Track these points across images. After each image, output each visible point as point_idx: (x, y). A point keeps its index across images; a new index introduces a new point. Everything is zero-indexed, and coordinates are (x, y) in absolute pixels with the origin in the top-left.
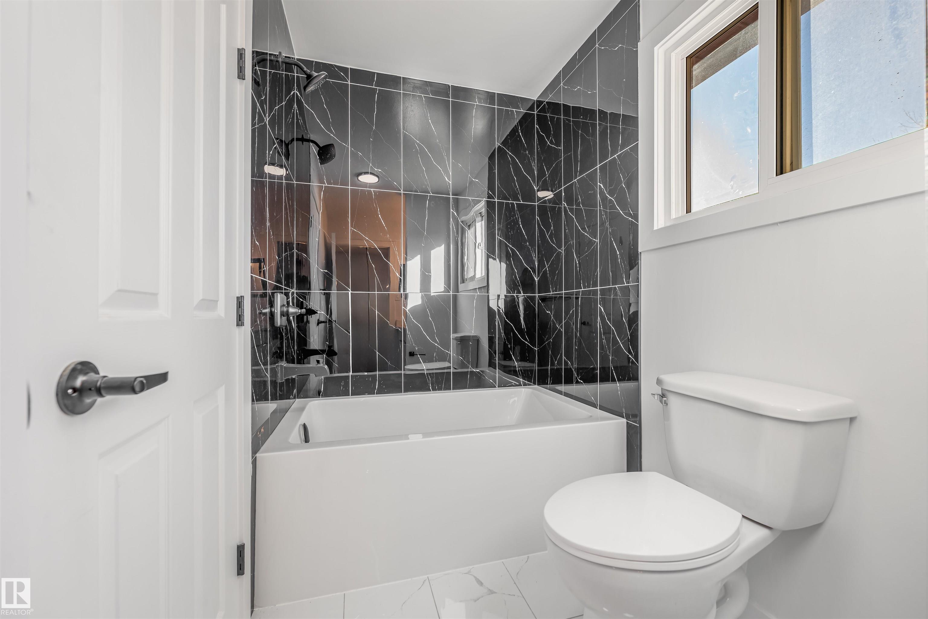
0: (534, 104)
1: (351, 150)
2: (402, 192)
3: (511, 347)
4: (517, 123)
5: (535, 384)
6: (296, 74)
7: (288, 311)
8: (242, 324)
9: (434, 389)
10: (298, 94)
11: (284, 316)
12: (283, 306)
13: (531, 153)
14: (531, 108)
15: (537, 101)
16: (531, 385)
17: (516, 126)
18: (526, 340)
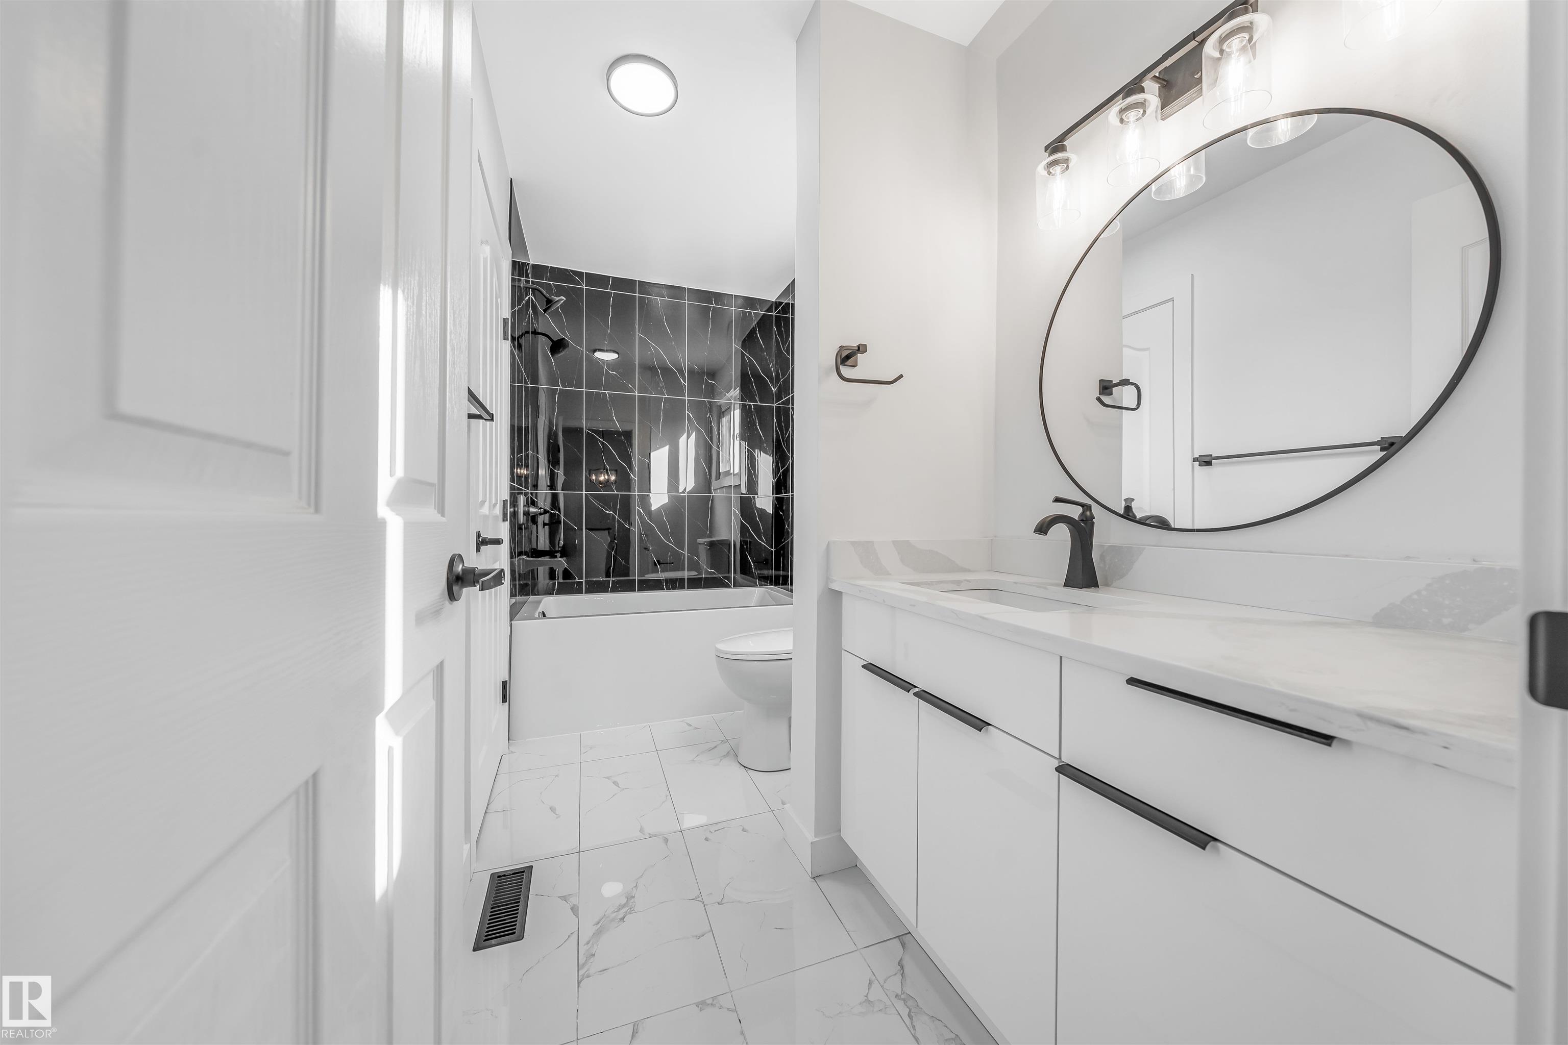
0: (772, 305)
1: (586, 353)
2: (637, 394)
3: (747, 547)
4: (755, 325)
5: (771, 584)
6: (532, 279)
7: (529, 511)
8: (507, 520)
9: (668, 589)
10: (534, 299)
11: (525, 515)
12: (524, 506)
13: (770, 354)
14: (770, 309)
15: (776, 302)
16: (767, 585)
17: (753, 327)
18: (763, 541)
